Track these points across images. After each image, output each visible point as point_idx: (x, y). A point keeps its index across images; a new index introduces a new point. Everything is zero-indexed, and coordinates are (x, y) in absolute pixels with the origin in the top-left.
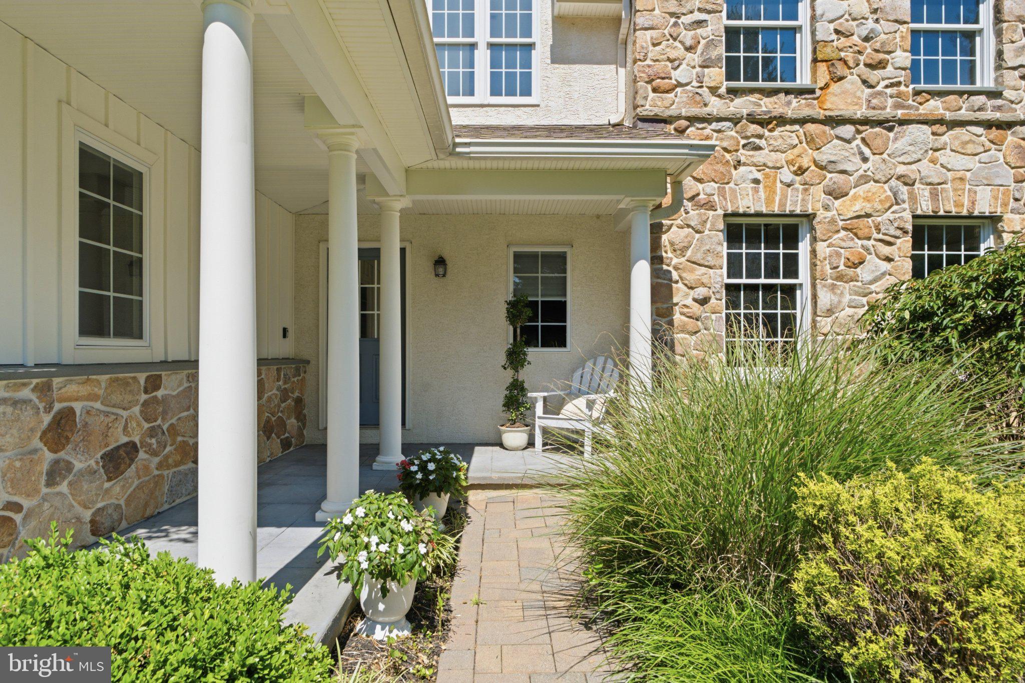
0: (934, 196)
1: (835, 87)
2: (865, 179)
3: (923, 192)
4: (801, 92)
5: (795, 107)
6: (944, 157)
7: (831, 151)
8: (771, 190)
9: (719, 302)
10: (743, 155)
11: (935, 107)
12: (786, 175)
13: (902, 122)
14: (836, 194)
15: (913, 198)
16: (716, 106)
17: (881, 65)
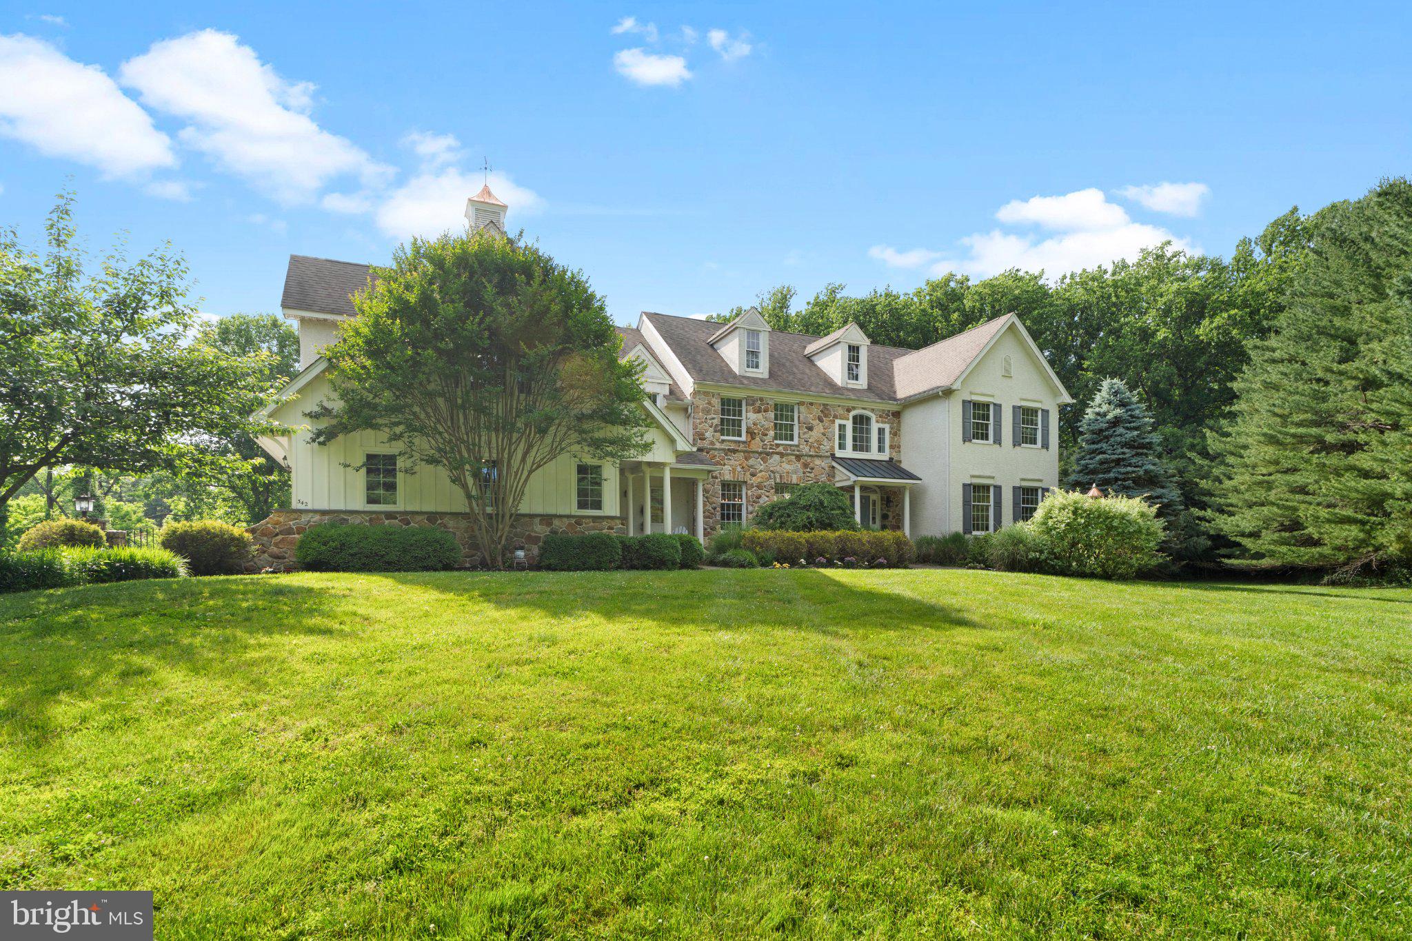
0: (781, 477)
1: (753, 442)
2: (761, 471)
3: (778, 476)
4: (743, 442)
5: (742, 447)
6: (784, 465)
7: (751, 462)
8: (734, 473)
9: (719, 509)
10: (726, 461)
11: (781, 449)
12: (739, 469)
13: (773, 453)
14: (753, 475)
15: (775, 478)
16: (718, 445)
17: (766, 435)
